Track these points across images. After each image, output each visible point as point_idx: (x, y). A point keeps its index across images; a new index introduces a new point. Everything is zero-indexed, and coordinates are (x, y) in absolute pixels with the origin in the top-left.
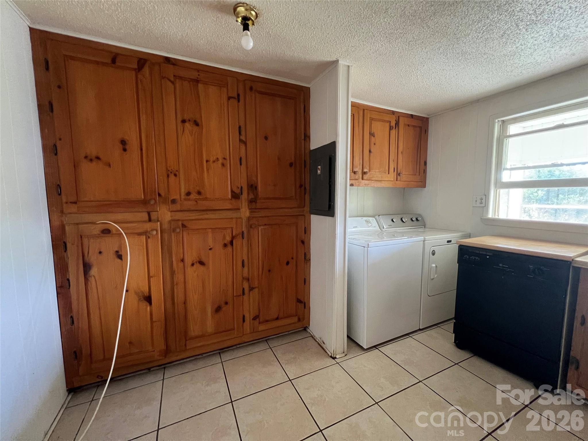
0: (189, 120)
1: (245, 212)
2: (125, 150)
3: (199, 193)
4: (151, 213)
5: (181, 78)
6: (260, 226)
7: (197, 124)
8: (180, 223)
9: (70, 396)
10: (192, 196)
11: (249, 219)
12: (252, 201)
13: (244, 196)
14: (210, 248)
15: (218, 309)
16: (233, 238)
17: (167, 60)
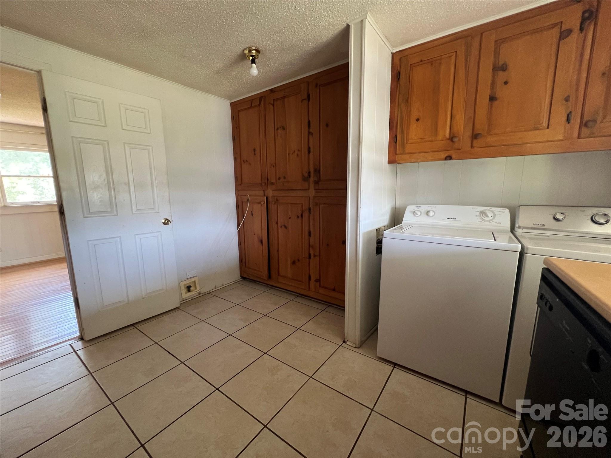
0: (280, 128)
1: (312, 193)
2: (255, 154)
3: (285, 178)
4: (265, 191)
5: (277, 100)
6: (322, 204)
7: (284, 128)
8: (276, 198)
9: (241, 280)
10: (281, 180)
11: (315, 197)
12: (316, 183)
13: (312, 179)
14: (289, 217)
15: (294, 263)
16: (302, 212)
17: (271, 90)
